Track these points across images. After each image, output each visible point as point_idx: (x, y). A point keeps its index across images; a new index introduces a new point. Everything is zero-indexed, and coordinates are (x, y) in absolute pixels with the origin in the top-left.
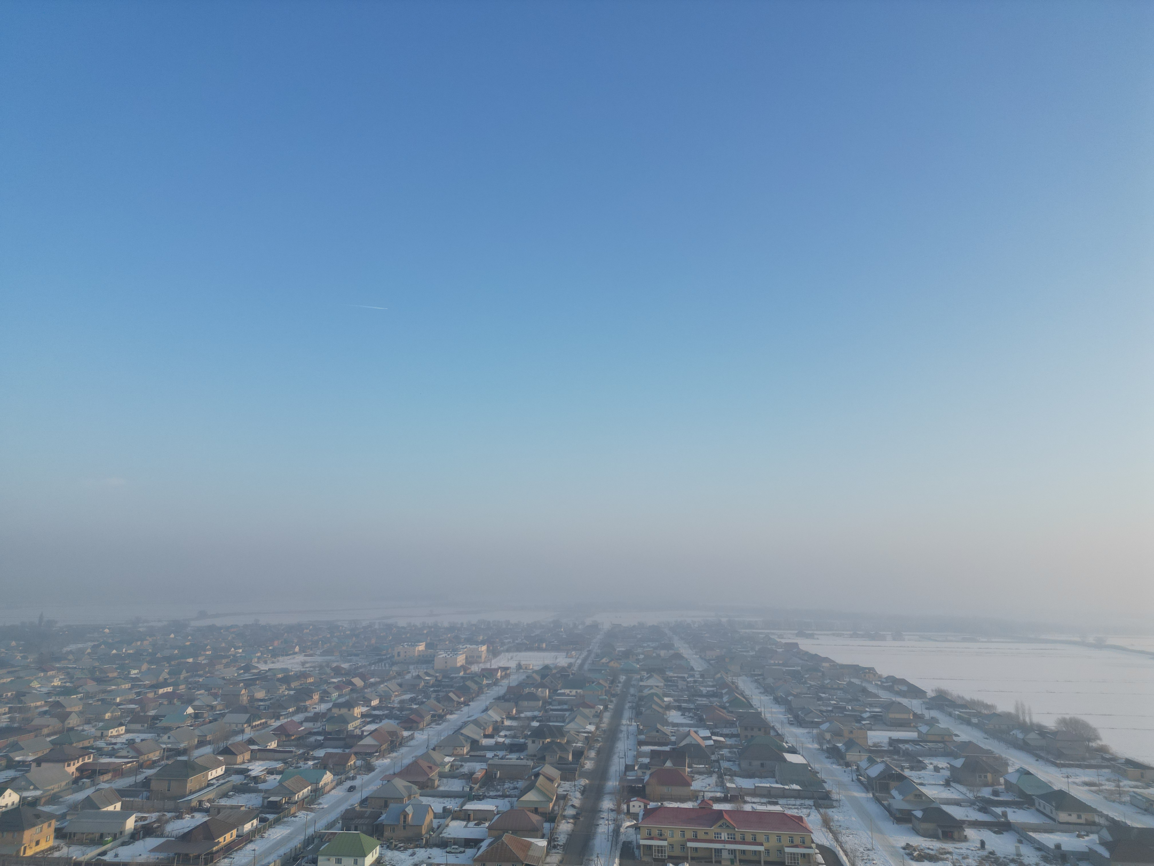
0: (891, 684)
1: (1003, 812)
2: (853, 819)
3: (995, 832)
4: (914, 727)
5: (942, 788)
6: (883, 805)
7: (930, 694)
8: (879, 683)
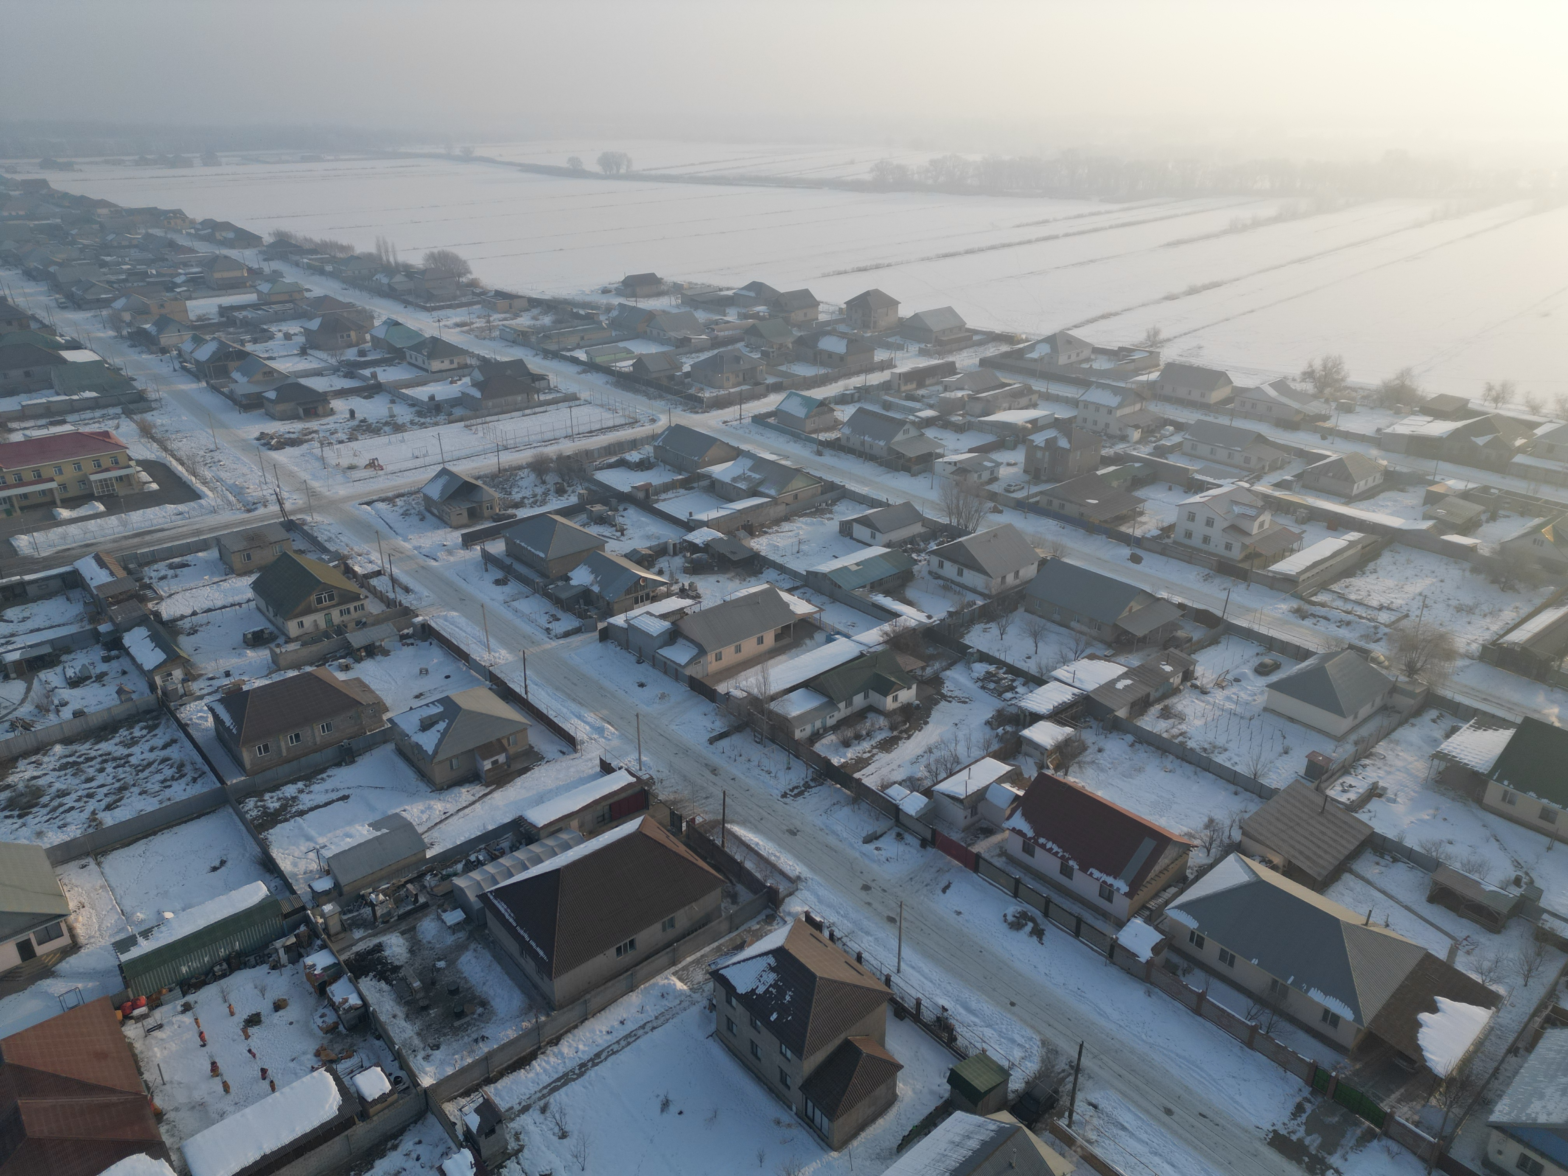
0: (210, 230)
1: (372, 374)
2: (184, 418)
3: (365, 398)
4: (251, 286)
5: (297, 359)
6: (223, 394)
7: (268, 239)
8: (193, 231)
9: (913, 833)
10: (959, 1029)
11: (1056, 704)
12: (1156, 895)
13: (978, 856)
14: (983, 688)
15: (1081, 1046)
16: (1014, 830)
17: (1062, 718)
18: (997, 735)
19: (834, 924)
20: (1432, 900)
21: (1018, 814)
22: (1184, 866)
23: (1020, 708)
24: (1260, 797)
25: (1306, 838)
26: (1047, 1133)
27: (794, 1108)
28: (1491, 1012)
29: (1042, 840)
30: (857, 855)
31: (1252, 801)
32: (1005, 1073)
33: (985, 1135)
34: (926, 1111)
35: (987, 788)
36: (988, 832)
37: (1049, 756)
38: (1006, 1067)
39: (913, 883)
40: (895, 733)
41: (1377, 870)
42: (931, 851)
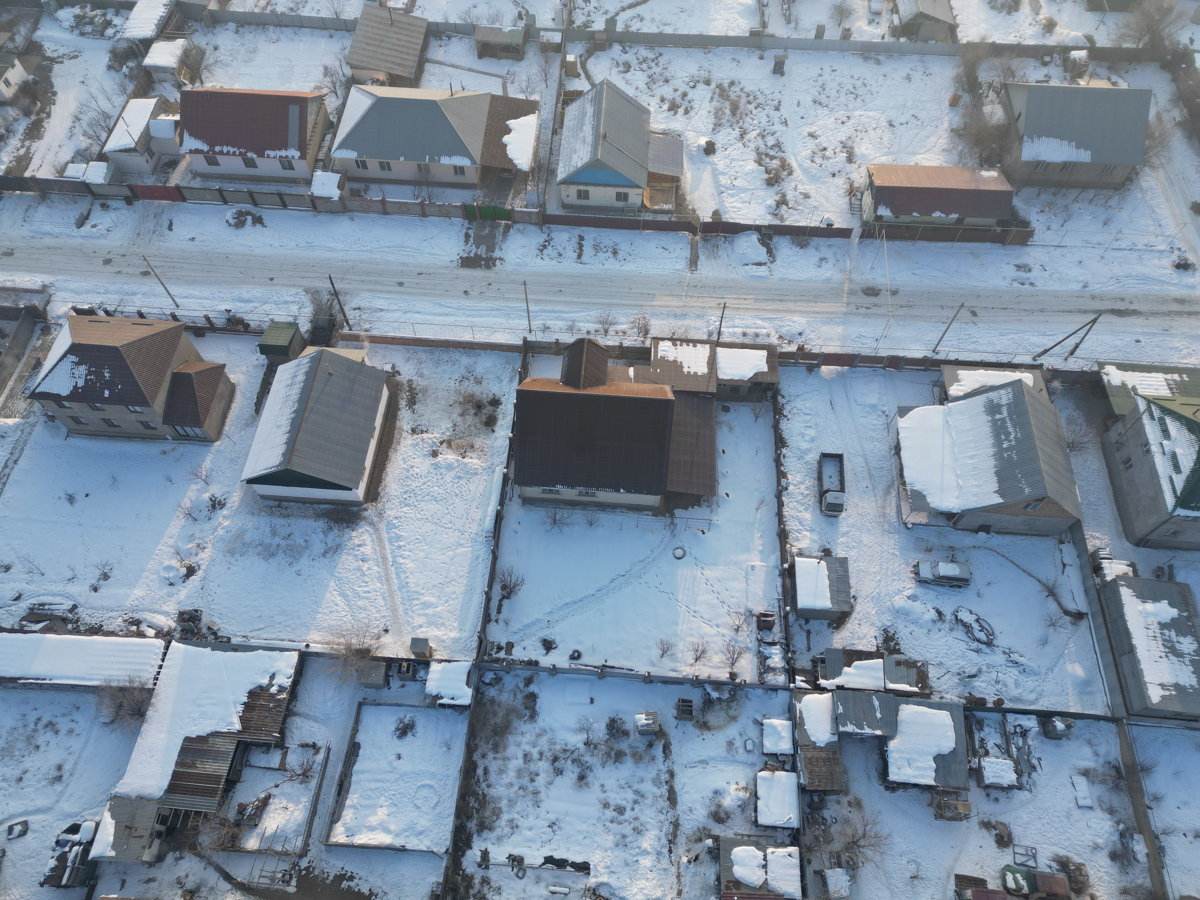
9: (114, 197)
10: (247, 317)
11: (156, 22)
12: (320, 147)
13: (178, 188)
14: (82, 34)
15: (330, 278)
16: (191, 151)
17: (169, 33)
18: (126, 76)
19: (102, 303)
20: (480, 56)
21: (186, 136)
22: (327, 115)
23: (128, 40)
24: (348, 31)
25: (391, 49)
26: (340, 342)
27: (169, 437)
28: (536, 115)
29: (217, 149)
30: (80, 240)
31: (344, 37)
32: (294, 325)
33: (304, 369)
34: (260, 380)
35: (147, 127)
36: (173, 164)
37: (179, 73)
38: (292, 321)
39: (142, 237)
40: (33, 117)
41: (442, 51)
42: (139, 204)
